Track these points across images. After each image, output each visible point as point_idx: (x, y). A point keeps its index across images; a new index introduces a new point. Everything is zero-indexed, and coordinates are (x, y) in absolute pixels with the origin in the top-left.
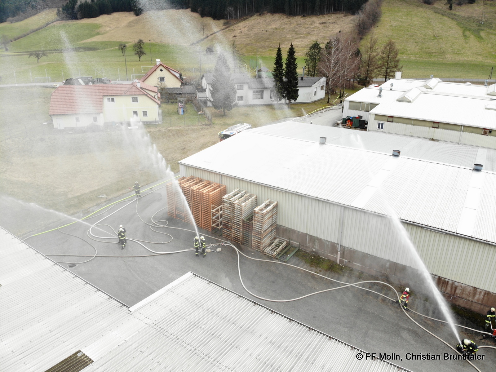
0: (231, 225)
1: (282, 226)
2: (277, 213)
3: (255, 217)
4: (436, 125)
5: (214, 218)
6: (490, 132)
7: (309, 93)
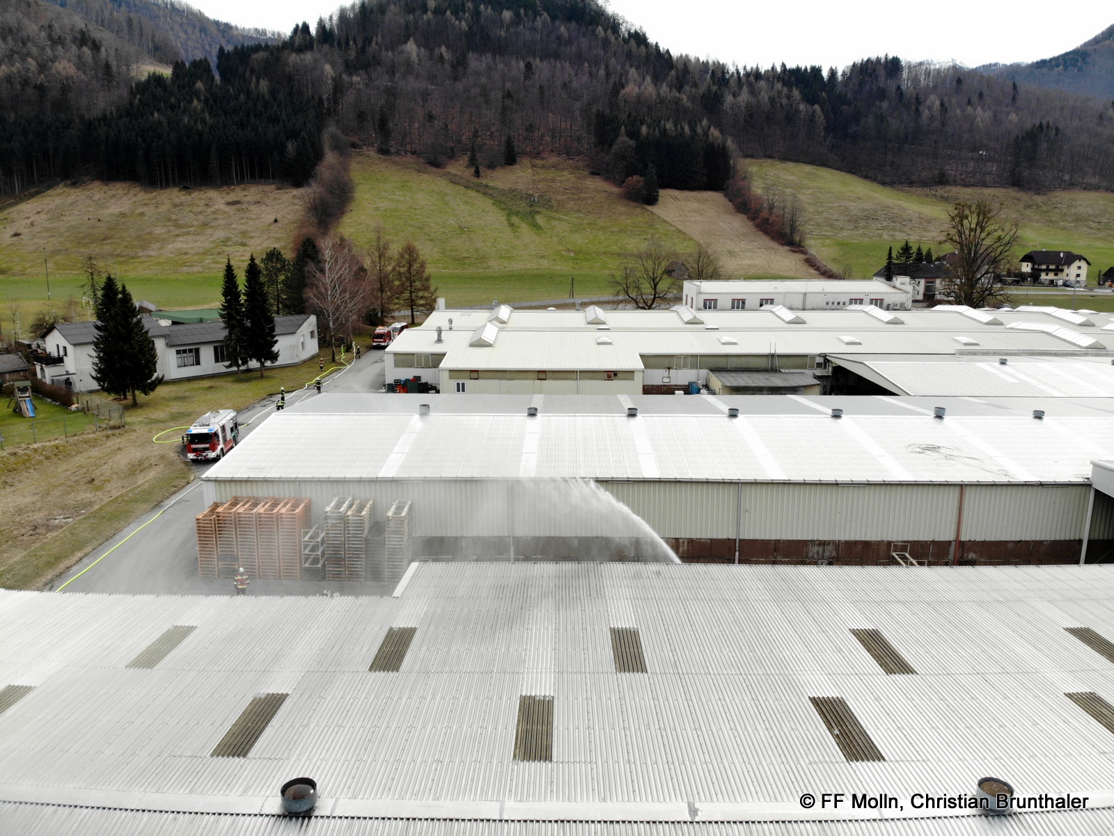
0: (343, 554)
3: (387, 527)
4: (543, 376)
6: (615, 375)
7: (292, 347)
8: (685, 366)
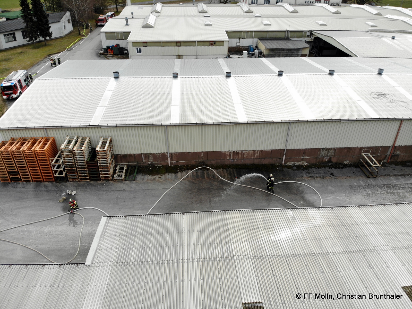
0: (75, 169)
2: (113, 146)
4: (179, 44)
5: (55, 169)
6: (215, 43)
7: (59, 28)
8: (247, 37)
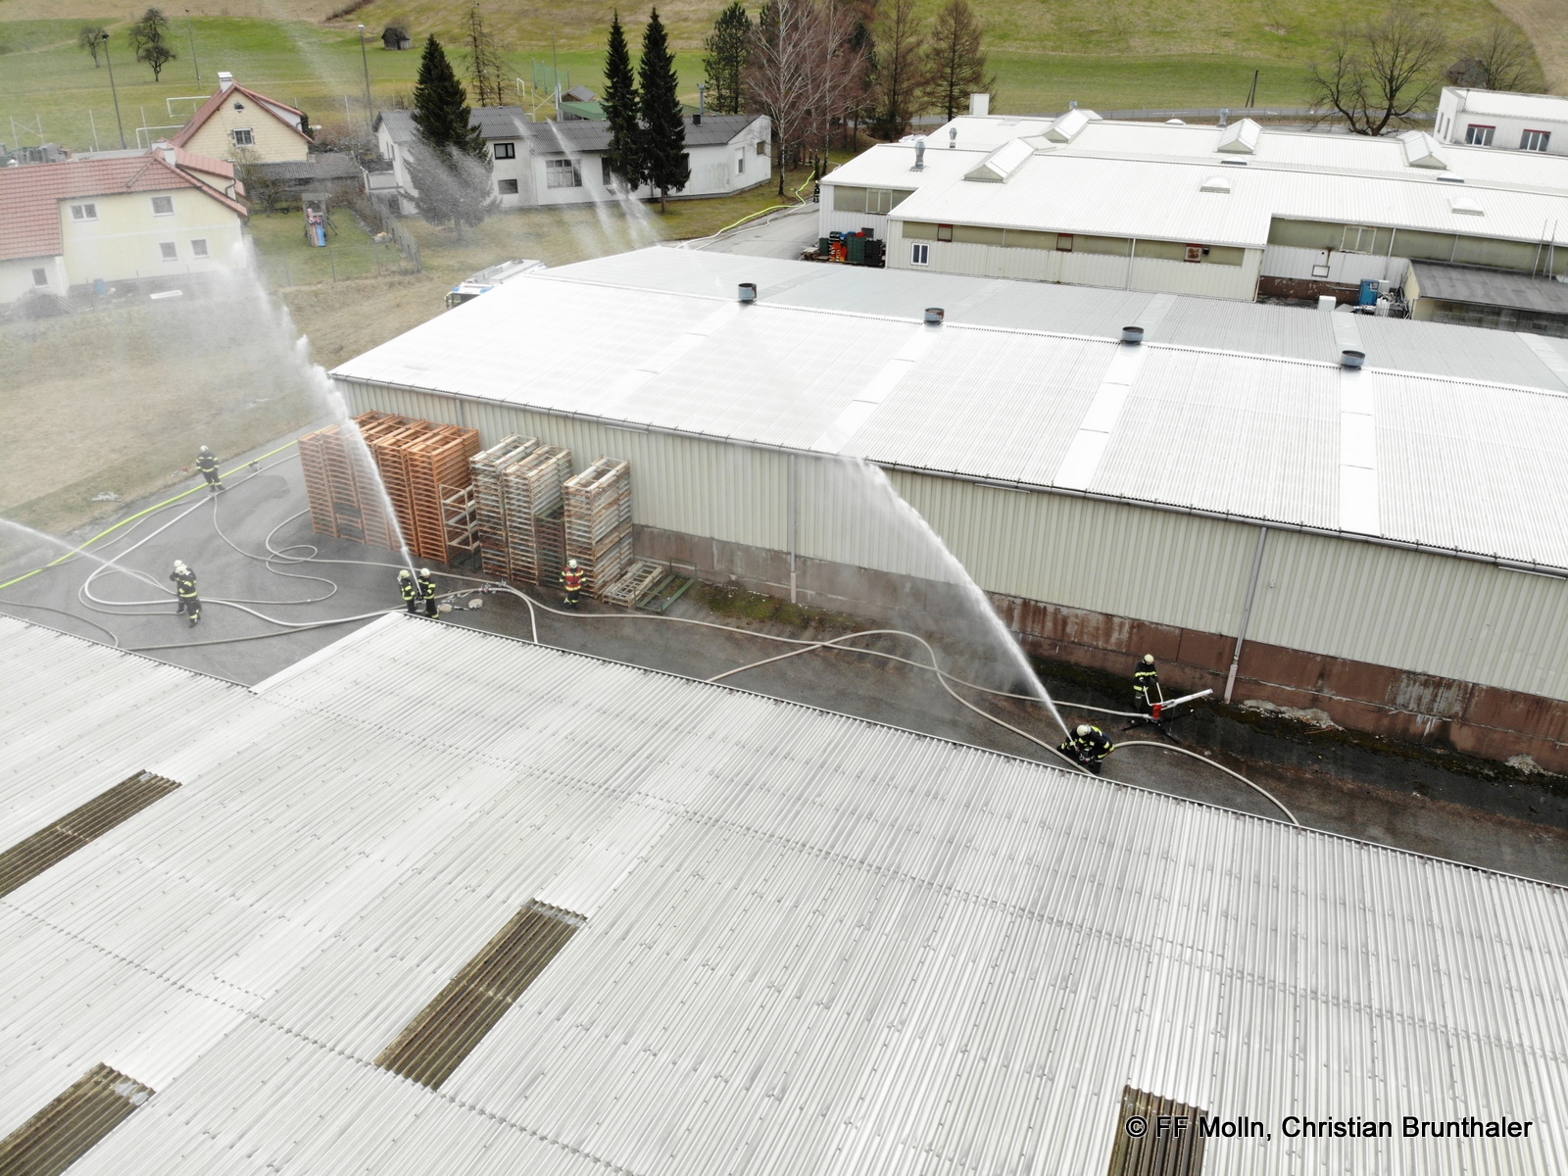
0: (504, 535)
1: (648, 526)
2: (630, 493)
3: (569, 505)
4: (1065, 243)
5: (452, 522)
6: (1206, 252)
7: (722, 166)
8: (1363, 248)
